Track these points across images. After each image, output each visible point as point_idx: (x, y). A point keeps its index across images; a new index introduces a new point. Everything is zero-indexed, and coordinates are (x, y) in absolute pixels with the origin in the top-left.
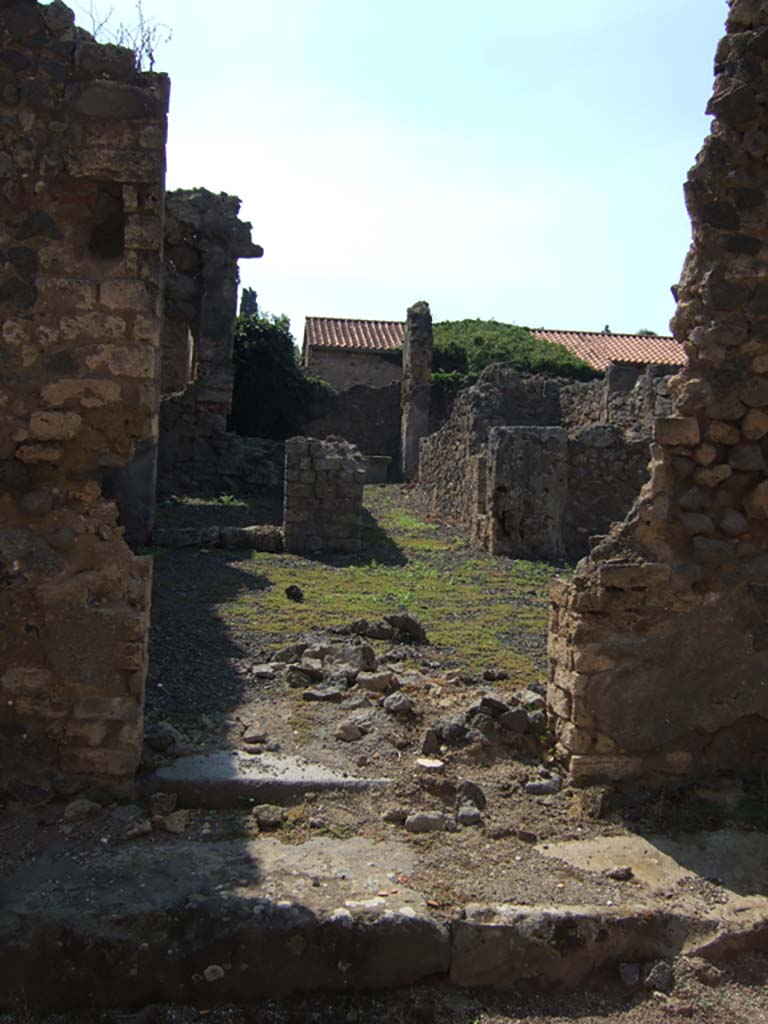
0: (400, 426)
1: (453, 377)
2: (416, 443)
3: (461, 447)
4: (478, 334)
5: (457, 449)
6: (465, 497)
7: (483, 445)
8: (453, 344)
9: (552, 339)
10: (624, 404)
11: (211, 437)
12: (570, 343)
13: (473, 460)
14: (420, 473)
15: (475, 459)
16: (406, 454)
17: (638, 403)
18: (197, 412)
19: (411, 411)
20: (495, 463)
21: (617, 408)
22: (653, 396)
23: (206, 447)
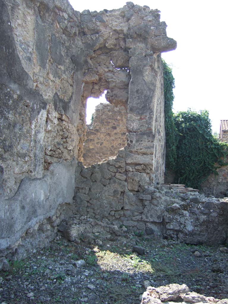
23: (134, 199)
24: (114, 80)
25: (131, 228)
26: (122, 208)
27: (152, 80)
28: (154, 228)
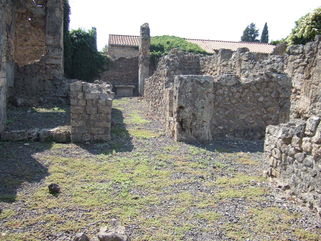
0: (138, 73)
1: (159, 54)
2: (144, 80)
3: (161, 84)
4: (168, 40)
5: (159, 85)
6: (163, 107)
7: (171, 84)
8: (159, 44)
9: (193, 42)
10: (227, 64)
11: (53, 80)
12: (199, 43)
13: (167, 91)
14: (145, 94)
15: (168, 90)
16: (140, 85)
17: (233, 64)
18: (46, 69)
19: (142, 68)
20: (177, 94)
21: (224, 66)
22: (240, 61)
23: (51, 84)
24: (36, 13)
25: (50, 100)
26: (44, 90)
27: (60, 16)
28: (62, 100)
